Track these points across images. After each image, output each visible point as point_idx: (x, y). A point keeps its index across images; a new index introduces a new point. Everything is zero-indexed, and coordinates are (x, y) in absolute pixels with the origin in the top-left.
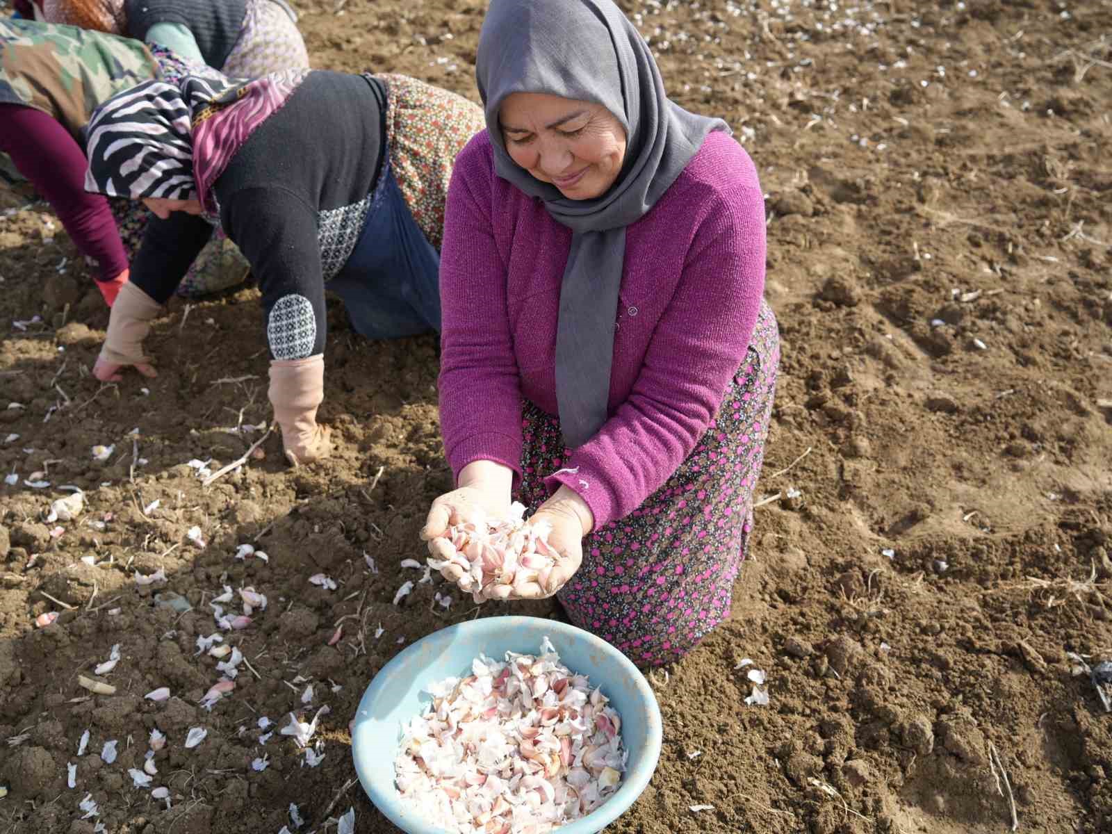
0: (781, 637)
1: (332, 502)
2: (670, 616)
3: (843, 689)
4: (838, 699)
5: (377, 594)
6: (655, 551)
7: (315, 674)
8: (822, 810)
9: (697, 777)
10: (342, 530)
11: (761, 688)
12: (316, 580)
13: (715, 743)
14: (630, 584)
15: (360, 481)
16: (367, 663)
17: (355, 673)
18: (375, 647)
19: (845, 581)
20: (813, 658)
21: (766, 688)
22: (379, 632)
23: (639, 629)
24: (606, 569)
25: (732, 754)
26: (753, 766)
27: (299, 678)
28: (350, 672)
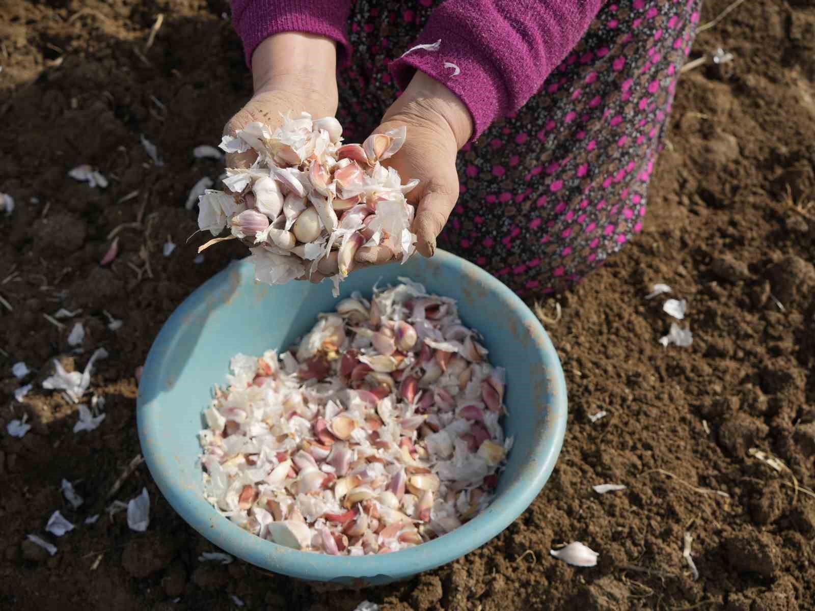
0: (704, 254)
1: (94, 66)
2: (565, 234)
3: (787, 325)
4: (780, 338)
5: (163, 194)
6: (551, 144)
7: (84, 306)
8: (766, 490)
9: (603, 447)
10: (110, 105)
11: (681, 323)
12: (79, 173)
13: (624, 400)
14: (514, 192)
15: (131, 36)
16: (155, 290)
17: (138, 305)
18: (165, 269)
19: (791, 177)
20: (749, 283)
21: (687, 324)
22: (170, 248)
23: (523, 251)
24: (480, 170)
25: (646, 414)
26: (674, 431)
27: (63, 312)
28: (132, 303)
